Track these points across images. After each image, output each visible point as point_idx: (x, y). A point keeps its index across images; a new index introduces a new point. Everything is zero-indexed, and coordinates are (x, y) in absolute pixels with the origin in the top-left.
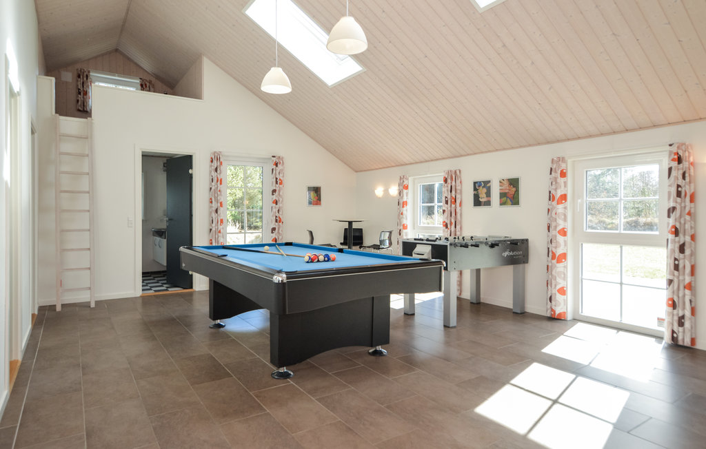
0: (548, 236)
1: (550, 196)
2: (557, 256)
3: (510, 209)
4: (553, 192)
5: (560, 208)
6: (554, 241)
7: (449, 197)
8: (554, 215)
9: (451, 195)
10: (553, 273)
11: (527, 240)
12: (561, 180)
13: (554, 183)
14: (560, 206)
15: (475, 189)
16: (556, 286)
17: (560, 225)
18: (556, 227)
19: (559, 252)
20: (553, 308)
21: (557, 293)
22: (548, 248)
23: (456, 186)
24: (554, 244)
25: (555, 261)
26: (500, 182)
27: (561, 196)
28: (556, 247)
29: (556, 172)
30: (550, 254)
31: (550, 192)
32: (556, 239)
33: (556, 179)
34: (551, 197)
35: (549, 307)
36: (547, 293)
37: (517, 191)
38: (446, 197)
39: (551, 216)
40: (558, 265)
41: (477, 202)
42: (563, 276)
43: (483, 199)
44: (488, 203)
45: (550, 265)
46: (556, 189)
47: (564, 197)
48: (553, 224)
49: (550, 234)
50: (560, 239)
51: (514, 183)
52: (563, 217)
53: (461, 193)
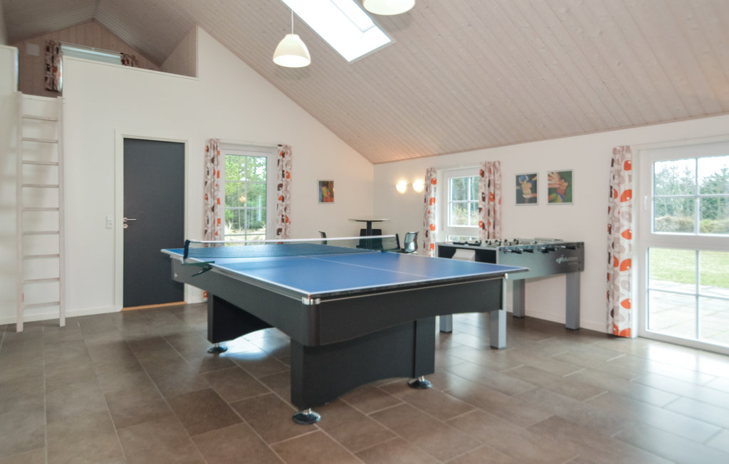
0: (609, 239)
1: (611, 192)
2: (620, 262)
3: (560, 207)
4: (615, 187)
5: (624, 206)
6: (617, 245)
7: (487, 193)
8: (616, 214)
9: (489, 190)
10: (615, 282)
11: (583, 244)
12: (626, 174)
13: (616, 177)
14: (624, 204)
15: (518, 184)
16: (618, 298)
17: (623, 226)
18: (619, 229)
19: (622, 258)
20: (616, 323)
21: (620, 306)
22: (609, 254)
23: (494, 180)
24: (616, 249)
25: (618, 269)
26: (549, 176)
27: (625, 192)
28: (619, 253)
29: (619, 164)
30: (612, 260)
31: (611, 187)
32: (619, 243)
33: (619, 172)
34: (613, 193)
35: (610, 322)
36: (608, 305)
37: (570, 186)
38: (483, 193)
39: (613, 216)
40: (622, 273)
41: (520, 199)
42: (627, 286)
43: (527, 194)
44: (533, 200)
45: (612, 272)
46: (619, 184)
47: (628, 194)
48: (616, 225)
49: (612, 237)
50: (624, 242)
51: (566, 176)
52: (627, 216)
53: (500, 189)
